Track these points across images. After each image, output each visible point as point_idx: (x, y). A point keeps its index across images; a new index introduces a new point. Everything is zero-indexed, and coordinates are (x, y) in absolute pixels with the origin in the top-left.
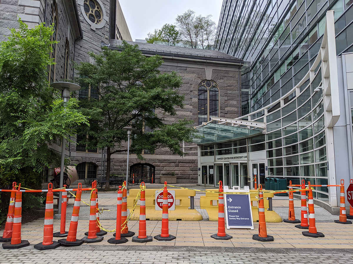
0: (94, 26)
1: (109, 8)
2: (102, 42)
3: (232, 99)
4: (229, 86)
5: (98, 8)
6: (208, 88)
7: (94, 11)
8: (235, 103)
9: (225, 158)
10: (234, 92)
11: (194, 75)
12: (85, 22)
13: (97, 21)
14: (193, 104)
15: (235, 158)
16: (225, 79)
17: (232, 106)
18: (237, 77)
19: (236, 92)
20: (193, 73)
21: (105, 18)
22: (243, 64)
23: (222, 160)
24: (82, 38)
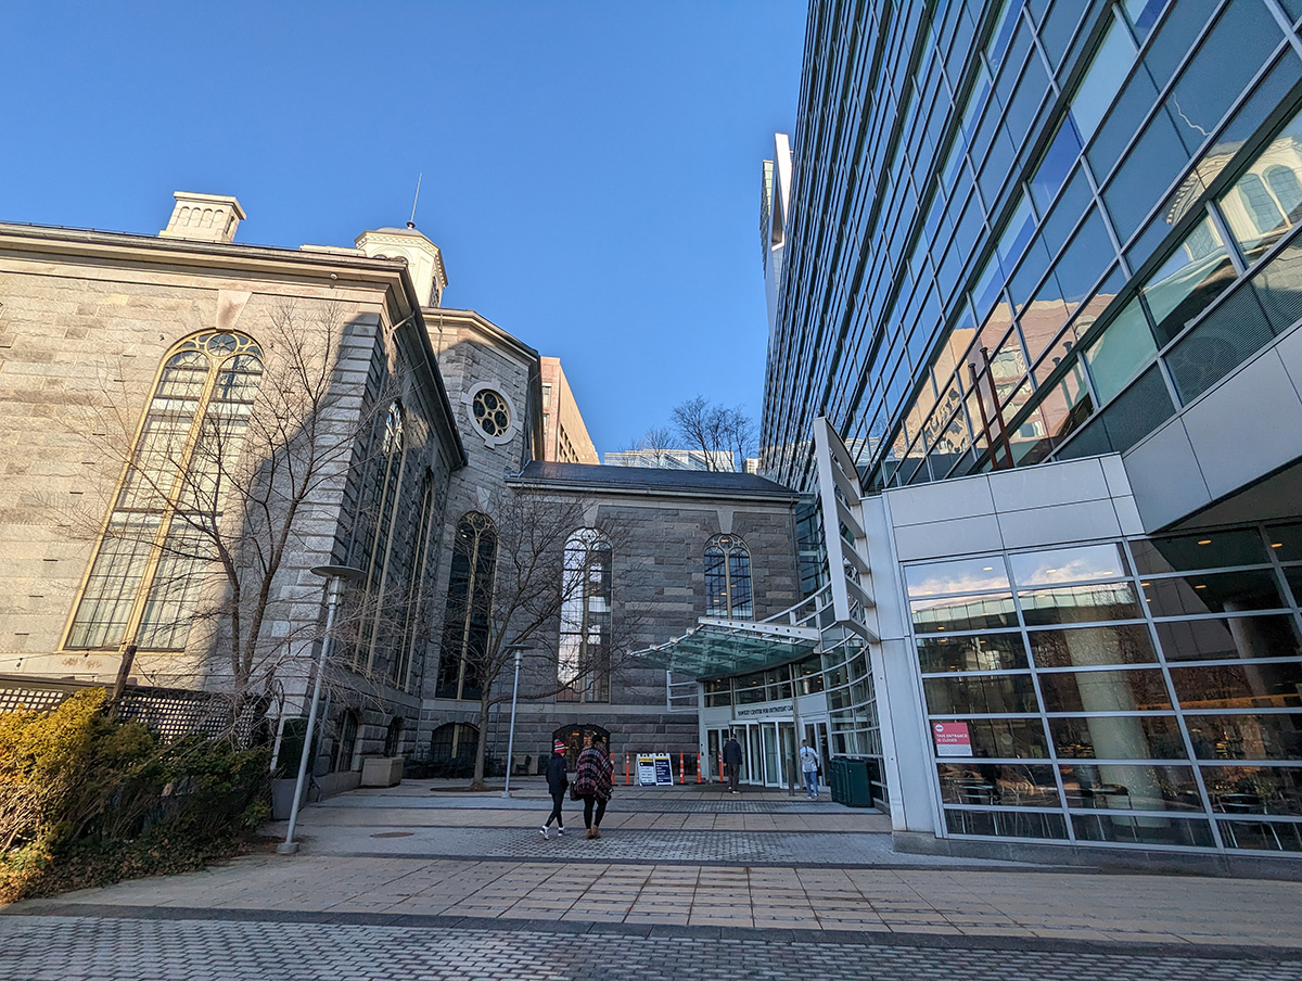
0: (491, 440)
1: (523, 406)
2: (507, 468)
3: (781, 574)
4: (771, 546)
5: (502, 407)
6: (726, 551)
7: (493, 414)
8: (787, 581)
9: (754, 712)
10: (783, 558)
11: (694, 526)
12: (474, 433)
13: (500, 432)
14: (694, 586)
15: (771, 710)
16: (763, 530)
17: (778, 588)
18: (787, 525)
19: (789, 557)
20: (692, 520)
21: (515, 424)
22: (797, 500)
23: (747, 716)
24: (466, 464)
